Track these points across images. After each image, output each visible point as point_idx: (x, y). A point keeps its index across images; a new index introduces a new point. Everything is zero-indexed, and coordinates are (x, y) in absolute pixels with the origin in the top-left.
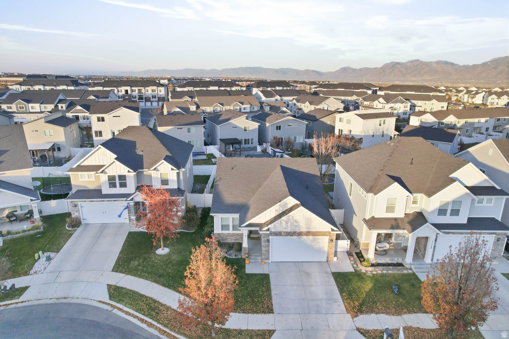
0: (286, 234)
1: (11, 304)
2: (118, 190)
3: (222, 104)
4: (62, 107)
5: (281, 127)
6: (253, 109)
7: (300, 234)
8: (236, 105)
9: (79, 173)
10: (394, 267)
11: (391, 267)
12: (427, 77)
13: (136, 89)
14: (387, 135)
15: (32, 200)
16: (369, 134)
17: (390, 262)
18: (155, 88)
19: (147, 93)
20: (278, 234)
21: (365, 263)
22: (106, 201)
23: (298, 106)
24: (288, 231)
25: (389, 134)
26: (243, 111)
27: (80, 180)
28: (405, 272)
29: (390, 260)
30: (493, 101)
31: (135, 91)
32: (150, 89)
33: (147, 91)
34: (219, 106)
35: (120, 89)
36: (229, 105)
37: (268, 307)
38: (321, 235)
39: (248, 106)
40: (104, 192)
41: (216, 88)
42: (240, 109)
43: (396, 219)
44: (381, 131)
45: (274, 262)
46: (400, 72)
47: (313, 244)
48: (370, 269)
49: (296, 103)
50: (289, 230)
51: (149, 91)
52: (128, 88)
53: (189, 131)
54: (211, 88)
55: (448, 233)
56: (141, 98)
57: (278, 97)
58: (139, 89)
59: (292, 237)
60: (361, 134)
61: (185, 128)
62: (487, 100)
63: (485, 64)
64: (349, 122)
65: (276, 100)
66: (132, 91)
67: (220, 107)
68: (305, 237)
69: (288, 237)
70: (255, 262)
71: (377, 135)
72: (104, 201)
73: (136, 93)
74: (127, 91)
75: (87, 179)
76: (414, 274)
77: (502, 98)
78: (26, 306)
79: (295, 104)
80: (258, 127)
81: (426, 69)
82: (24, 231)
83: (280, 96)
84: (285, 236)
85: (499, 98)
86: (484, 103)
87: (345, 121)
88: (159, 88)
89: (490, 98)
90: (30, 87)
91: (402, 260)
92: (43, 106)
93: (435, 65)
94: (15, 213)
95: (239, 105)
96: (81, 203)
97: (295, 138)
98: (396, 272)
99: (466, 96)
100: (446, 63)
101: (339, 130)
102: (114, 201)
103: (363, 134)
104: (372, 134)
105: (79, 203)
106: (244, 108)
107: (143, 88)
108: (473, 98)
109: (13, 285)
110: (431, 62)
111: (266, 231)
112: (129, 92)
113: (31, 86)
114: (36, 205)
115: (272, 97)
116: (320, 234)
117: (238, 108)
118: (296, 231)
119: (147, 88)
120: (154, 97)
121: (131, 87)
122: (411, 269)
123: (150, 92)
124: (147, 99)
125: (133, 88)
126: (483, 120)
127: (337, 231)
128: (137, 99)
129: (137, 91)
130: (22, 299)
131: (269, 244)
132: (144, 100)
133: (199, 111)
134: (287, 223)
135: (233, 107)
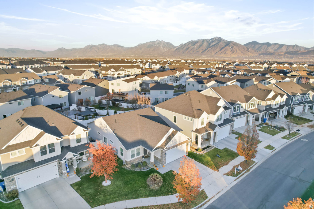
0: (172, 148)
2: (49, 155)
5: (81, 92)
6: (37, 82)
7: (177, 146)
8: (23, 80)
9: (10, 153)
11: (208, 148)
12: (110, 54)
14: (137, 90)
16: (130, 90)
20: (169, 149)
21: (200, 150)
22: (40, 167)
23: (64, 77)
25: (138, 89)
26: (28, 84)
27: (11, 157)
28: (213, 148)
29: (205, 146)
30: (154, 66)
34: (8, 82)
36: (17, 81)
39: (32, 80)
40: (36, 160)
42: (27, 83)
43: (205, 127)
44: (135, 88)
46: (95, 51)
47: (181, 149)
48: (202, 152)
50: (173, 145)
53: (19, 104)
60: (127, 91)
61: (16, 103)
62: (151, 66)
63: (136, 47)
64: (118, 85)
67: (10, 83)
68: (179, 146)
70: (160, 168)
71: (133, 90)
72: (39, 167)
75: (18, 155)
76: (216, 148)
77: (157, 65)
80: (67, 94)
81: (109, 49)
83: (46, 71)
85: (156, 65)
86: (150, 67)
87: (115, 84)
89: (153, 65)
91: (209, 144)
93: (113, 47)
95: (25, 80)
96: (16, 176)
97: (90, 98)
98: (211, 149)
99: (141, 64)
100: (119, 46)
101: (112, 90)
102: (47, 165)
103: (128, 91)
104: (131, 90)
105: (15, 177)
106: (30, 82)
108: (144, 65)
110: (111, 45)
111: (166, 149)
116: (184, 143)
117: (25, 82)
122: (213, 147)
126: (166, 77)
131: (166, 156)
135: (21, 82)
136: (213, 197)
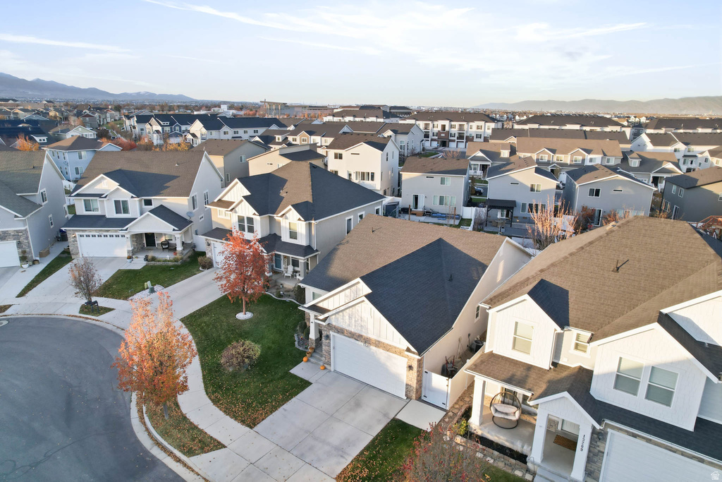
0: (350, 335)
1: (90, 319)
2: (246, 235)
3: (554, 151)
4: (279, 139)
5: (600, 192)
6: (608, 161)
7: (367, 341)
8: (577, 153)
9: (218, 209)
10: (501, 455)
11: (496, 453)
13: (457, 124)
15: (174, 230)
17: (507, 444)
18: (482, 123)
19: (470, 130)
23: (712, 163)
24: (353, 331)
26: (587, 163)
27: (219, 216)
28: (519, 473)
29: (507, 441)
31: (454, 128)
32: (475, 124)
33: (471, 128)
34: (547, 153)
35: (435, 123)
36: (565, 153)
37: (255, 418)
38: (395, 353)
39: (598, 157)
41: (577, 127)
42: (583, 160)
43: (529, 368)
45: (337, 372)
47: (388, 364)
48: (459, 439)
49: (709, 157)
50: (353, 329)
51: (472, 128)
52: (446, 123)
53: (443, 182)
54: (569, 127)
55: (635, 436)
56: (461, 137)
57: (680, 146)
58: (460, 125)
59: (357, 342)
61: (438, 177)
65: (675, 150)
66: (451, 127)
67: (549, 155)
68: (373, 348)
69: (353, 340)
70: (316, 363)
73: (455, 131)
74: (444, 127)
75: (223, 217)
78: (95, 325)
79: (706, 160)
82: (165, 261)
83: (686, 144)
84: (349, 337)
88: (487, 124)
90: (341, 118)
92: (323, 139)
94: (171, 242)
95: (581, 154)
96: (215, 243)
98: (501, 465)
106: (591, 160)
107: (465, 123)
109: (96, 302)
111: (322, 320)
112: (447, 129)
113: (343, 117)
114: (179, 236)
115: (667, 144)
116: (394, 350)
117: (580, 158)
118: (363, 334)
119: (471, 124)
120: (479, 136)
121: (451, 121)
122: (533, 474)
123: (474, 129)
124: (469, 139)
125: (453, 123)
127: (414, 353)
128: (455, 138)
129: (457, 127)
130: (101, 317)
131: (329, 343)
132: (465, 141)
133: (513, 159)
134: (350, 318)
135: (572, 157)
136: (193, 471)
